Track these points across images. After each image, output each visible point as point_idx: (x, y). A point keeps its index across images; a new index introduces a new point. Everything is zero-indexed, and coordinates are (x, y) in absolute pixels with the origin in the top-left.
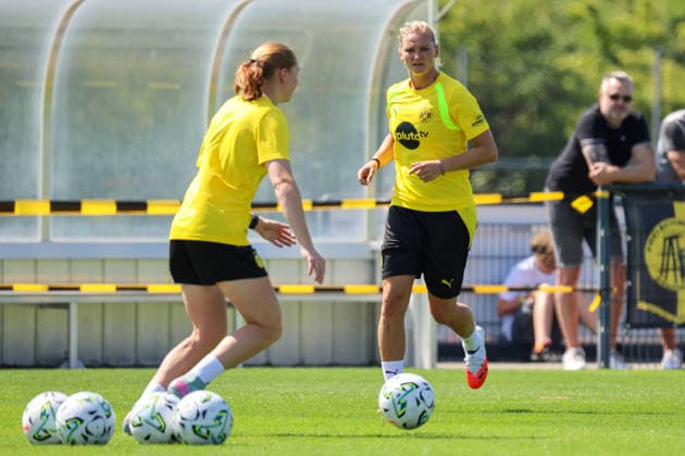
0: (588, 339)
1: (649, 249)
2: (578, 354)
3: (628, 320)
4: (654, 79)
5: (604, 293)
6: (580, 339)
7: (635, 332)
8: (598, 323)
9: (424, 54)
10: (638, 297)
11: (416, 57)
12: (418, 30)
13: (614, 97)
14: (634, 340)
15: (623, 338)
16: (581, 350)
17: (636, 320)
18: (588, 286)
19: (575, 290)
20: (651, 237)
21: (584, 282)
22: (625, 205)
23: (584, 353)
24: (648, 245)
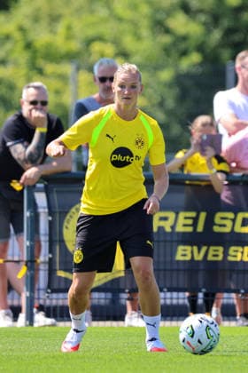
0: (16, 303)
1: (67, 228)
2: (7, 315)
3: (49, 286)
4: (71, 88)
5: (29, 264)
6: (9, 302)
7: (54, 295)
8: (25, 289)
9: (132, 90)
10: (58, 267)
11: (126, 92)
12: (130, 71)
13: (33, 103)
14: (54, 302)
15: (45, 300)
16: (10, 311)
17: (55, 286)
18: (16, 259)
19: (6, 262)
20: (68, 217)
21: (13, 255)
22: (47, 191)
23: (12, 314)
24: (65, 224)
